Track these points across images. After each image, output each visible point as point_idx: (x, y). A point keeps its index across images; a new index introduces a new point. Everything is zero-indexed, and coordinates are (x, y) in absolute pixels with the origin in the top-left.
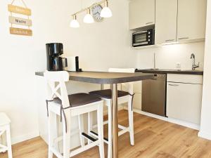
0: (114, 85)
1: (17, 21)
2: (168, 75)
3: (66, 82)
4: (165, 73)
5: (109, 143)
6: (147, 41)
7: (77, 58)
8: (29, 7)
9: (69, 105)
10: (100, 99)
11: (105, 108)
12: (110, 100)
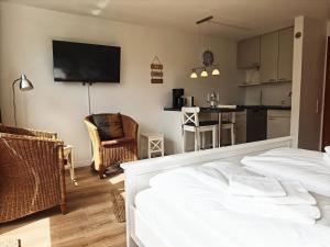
2: (268, 111)
4: (266, 108)
8: (161, 64)
9: (199, 126)
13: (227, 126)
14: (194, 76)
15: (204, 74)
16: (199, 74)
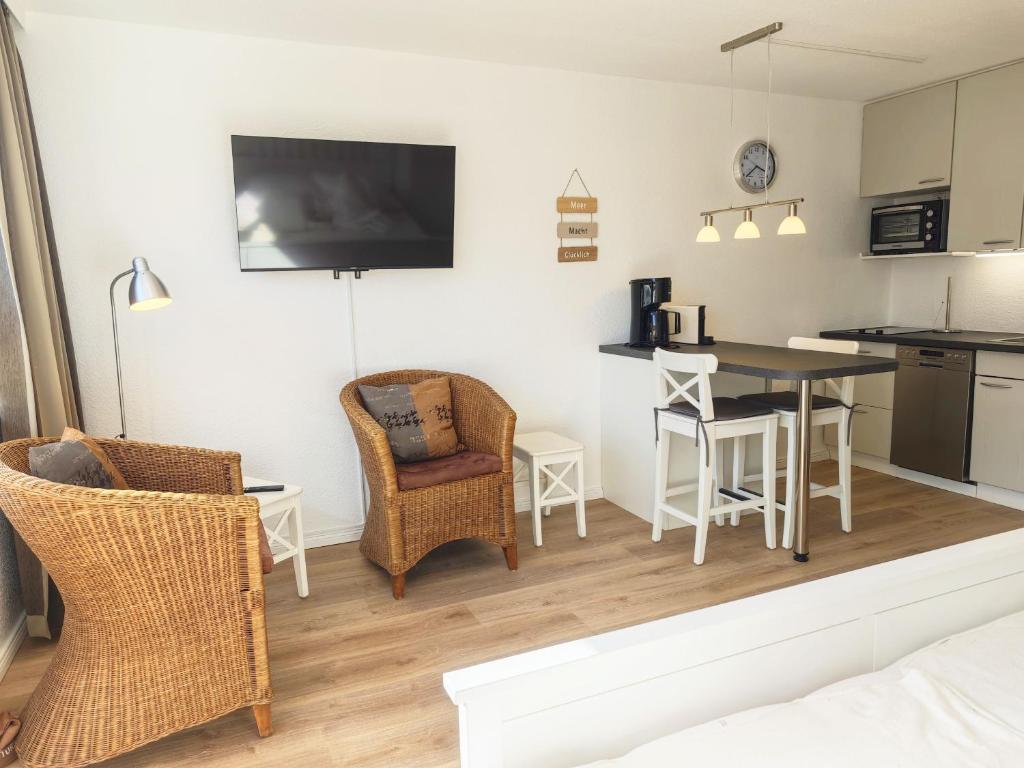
0: (804, 383)
1: (571, 231)
2: (981, 356)
3: (710, 375)
4: (973, 348)
5: (788, 509)
6: (921, 238)
7: (702, 310)
8: (593, 196)
9: (713, 417)
10: (771, 412)
11: (782, 433)
12: (794, 414)
13: (824, 417)
14: (709, 235)
15: (748, 231)
16: (727, 233)
